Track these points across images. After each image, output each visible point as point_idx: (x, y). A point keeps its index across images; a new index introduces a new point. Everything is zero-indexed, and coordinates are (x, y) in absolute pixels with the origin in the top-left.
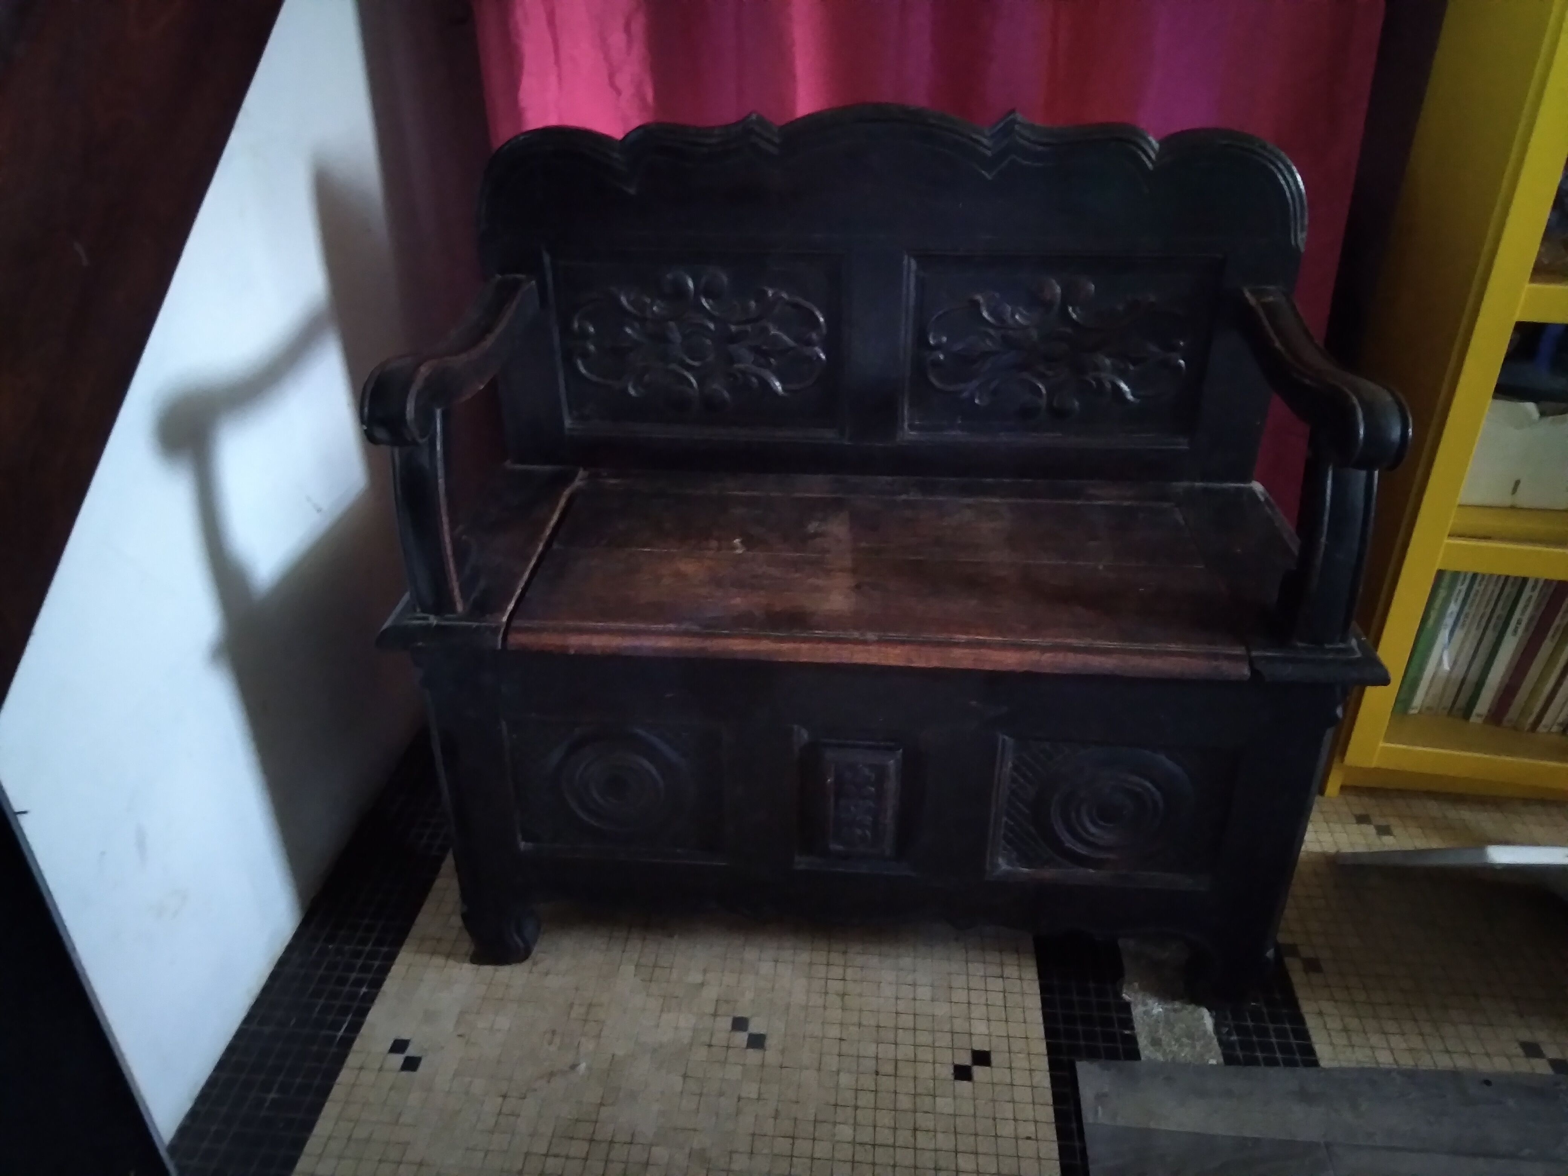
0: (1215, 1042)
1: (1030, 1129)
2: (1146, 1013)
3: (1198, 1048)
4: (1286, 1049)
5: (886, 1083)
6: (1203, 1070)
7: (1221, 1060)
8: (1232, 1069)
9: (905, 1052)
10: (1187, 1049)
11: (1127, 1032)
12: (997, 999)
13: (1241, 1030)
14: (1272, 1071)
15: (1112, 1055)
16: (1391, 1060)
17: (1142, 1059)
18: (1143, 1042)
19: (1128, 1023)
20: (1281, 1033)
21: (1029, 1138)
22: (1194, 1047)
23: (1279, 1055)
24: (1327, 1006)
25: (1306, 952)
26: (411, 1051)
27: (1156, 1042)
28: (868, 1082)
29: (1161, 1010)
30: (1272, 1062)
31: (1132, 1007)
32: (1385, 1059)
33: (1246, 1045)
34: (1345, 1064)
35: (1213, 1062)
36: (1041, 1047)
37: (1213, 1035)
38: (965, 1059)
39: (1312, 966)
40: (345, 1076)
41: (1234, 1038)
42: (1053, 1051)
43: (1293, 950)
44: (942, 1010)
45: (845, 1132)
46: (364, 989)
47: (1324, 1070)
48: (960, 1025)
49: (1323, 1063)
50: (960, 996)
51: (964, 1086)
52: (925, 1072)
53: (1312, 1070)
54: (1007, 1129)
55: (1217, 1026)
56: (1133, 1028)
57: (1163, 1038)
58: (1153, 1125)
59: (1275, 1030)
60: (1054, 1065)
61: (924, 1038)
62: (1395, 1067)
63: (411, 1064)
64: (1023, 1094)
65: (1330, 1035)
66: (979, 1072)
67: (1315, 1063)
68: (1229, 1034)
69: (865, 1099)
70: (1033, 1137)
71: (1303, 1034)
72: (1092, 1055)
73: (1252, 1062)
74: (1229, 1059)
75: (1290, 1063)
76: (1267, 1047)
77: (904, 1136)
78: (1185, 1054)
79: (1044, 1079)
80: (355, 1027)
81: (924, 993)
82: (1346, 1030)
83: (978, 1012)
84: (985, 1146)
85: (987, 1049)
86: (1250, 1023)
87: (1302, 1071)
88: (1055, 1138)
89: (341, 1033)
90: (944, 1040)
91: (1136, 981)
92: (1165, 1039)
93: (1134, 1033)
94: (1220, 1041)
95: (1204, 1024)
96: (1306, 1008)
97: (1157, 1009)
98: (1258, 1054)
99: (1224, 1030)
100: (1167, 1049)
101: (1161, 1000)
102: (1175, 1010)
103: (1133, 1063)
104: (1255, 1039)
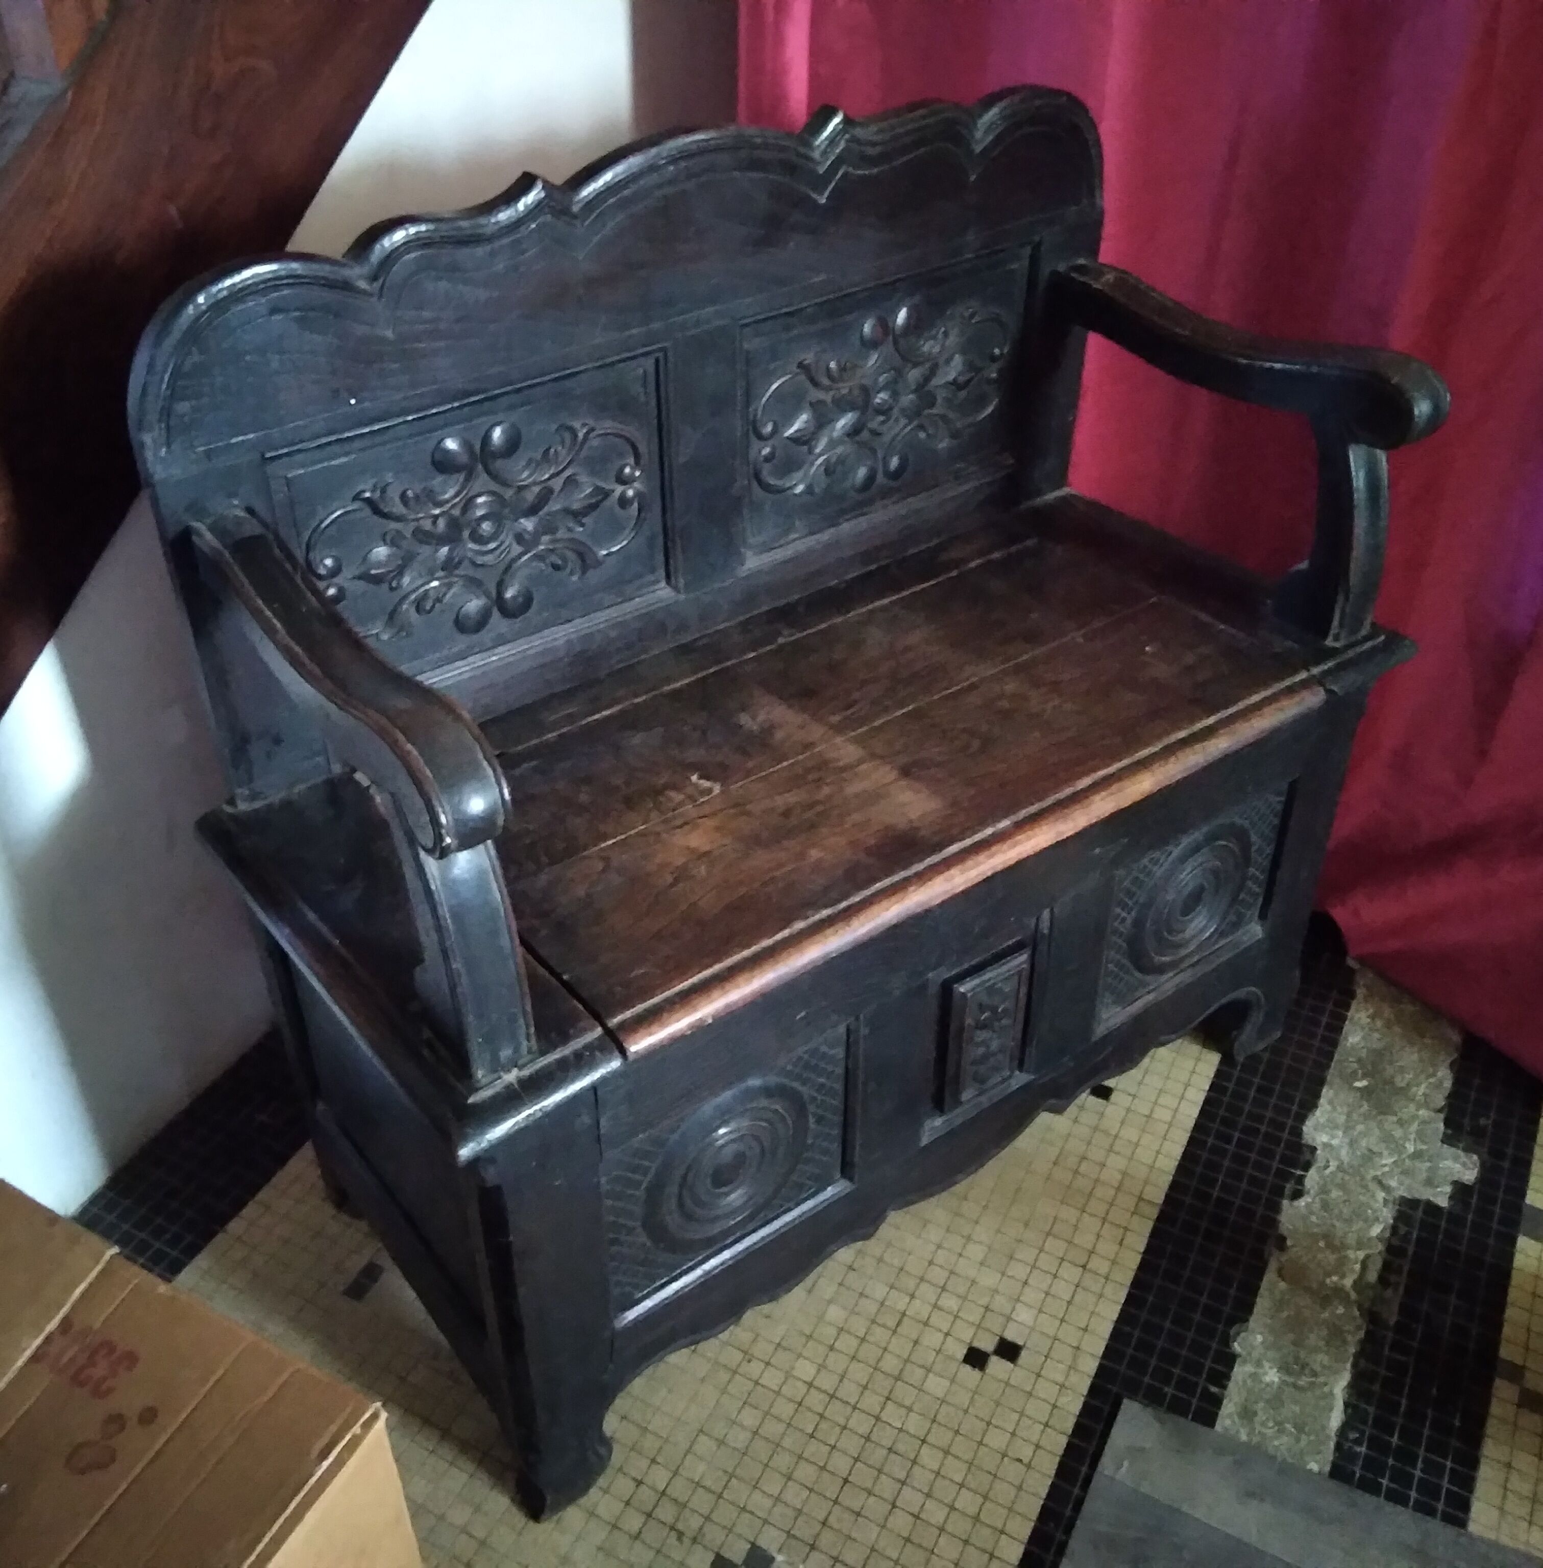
0: (1332, 1445)
1: (1026, 1453)
2: (1254, 1376)
3: (1303, 1443)
4: (1430, 1490)
5: (880, 1335)
6: (1293, 1472)
7: (1327, 1468)
8: (1332, 1484)
9: (920, 1308)
10: (1285, 1439)
11: (1214, 1389)
12: (1063, 1290)
13: (1377, 1444)
14: (1389, 1507)
15: (1178, 1408)
17: (1218, 1427)
18: (1229, 1409)
19: (1222, 1378)
20: (1433, 1468)
21: (1020, 1461)
22: (1298, 1440)
23: (1413, 1494)
24: (1525, 1461)
25: (1535, 1382)
27: (1247, 1415)
28: (859, 1326)
29: (1276, 1380)
30: (1398, 1498)
31: (1238, 1361)
33: (1373, 1466)
34: (1505, 1540)
35: (1314, 1467)
36: (1090, 1366)
37: (1333, 1434)
38: (987, 1344)
39: (1534, 1401)
41: (1362, 1449)
42: (1103, 1375)
43: (1516, 1373)
44: (989, 1279)
45: (805, 1370)
47: (1471, 1537)
48: (1000, 1303)
49: (1472, 1527)
50: (1019, 1271)
51: (970, 1374)
52: (933, 1339)
53: (1450, 1532)
54: (997, 1440)
55: (1346, 1427)
56: (1224, 1387)
57: (1260, 1413)
58: (1185, 1508)
59: (1426, 1461)
60: (1095, 1390)
61: (950, 1302)
64: (1038, 1410)
65: (1504, 1497)
66: (997, 1365)
67: (1461, 1523)
68: (1358, 1442)
69: (847, 1343)
70: (1026, 1461)
72: (1153, 1398)
73: (1369, 1487)
74: (1339, 1472)
75: (1425, 1509)
76: (1402, 1478)
77: (871, 1402)
78: (1281, 1444)
79: (1073, 1404)
81: (976, 1252)
82: (1535, 1499)
83: (1032, 1296)
84: (961, 1447)
85: (1021, 1343)
86: (1395, 1441)
87: (1435, 1526)
88: (1053, 1472)
90: (974, 1315)
91: (1261, 1333)
92: (1261, 1417)
93: (1223, 1395)
94: (1338, 1447)
95: (1329, 1418)
96: (1491, 1450)
97: (1272, 1376)
98: (1385, 1482)
99: (1353, 1435)
100: (1258, 1428)
101: (1284, 1368)
102: (1295, 1386)
103: (1203, 1429)
104: (1391, 1461)
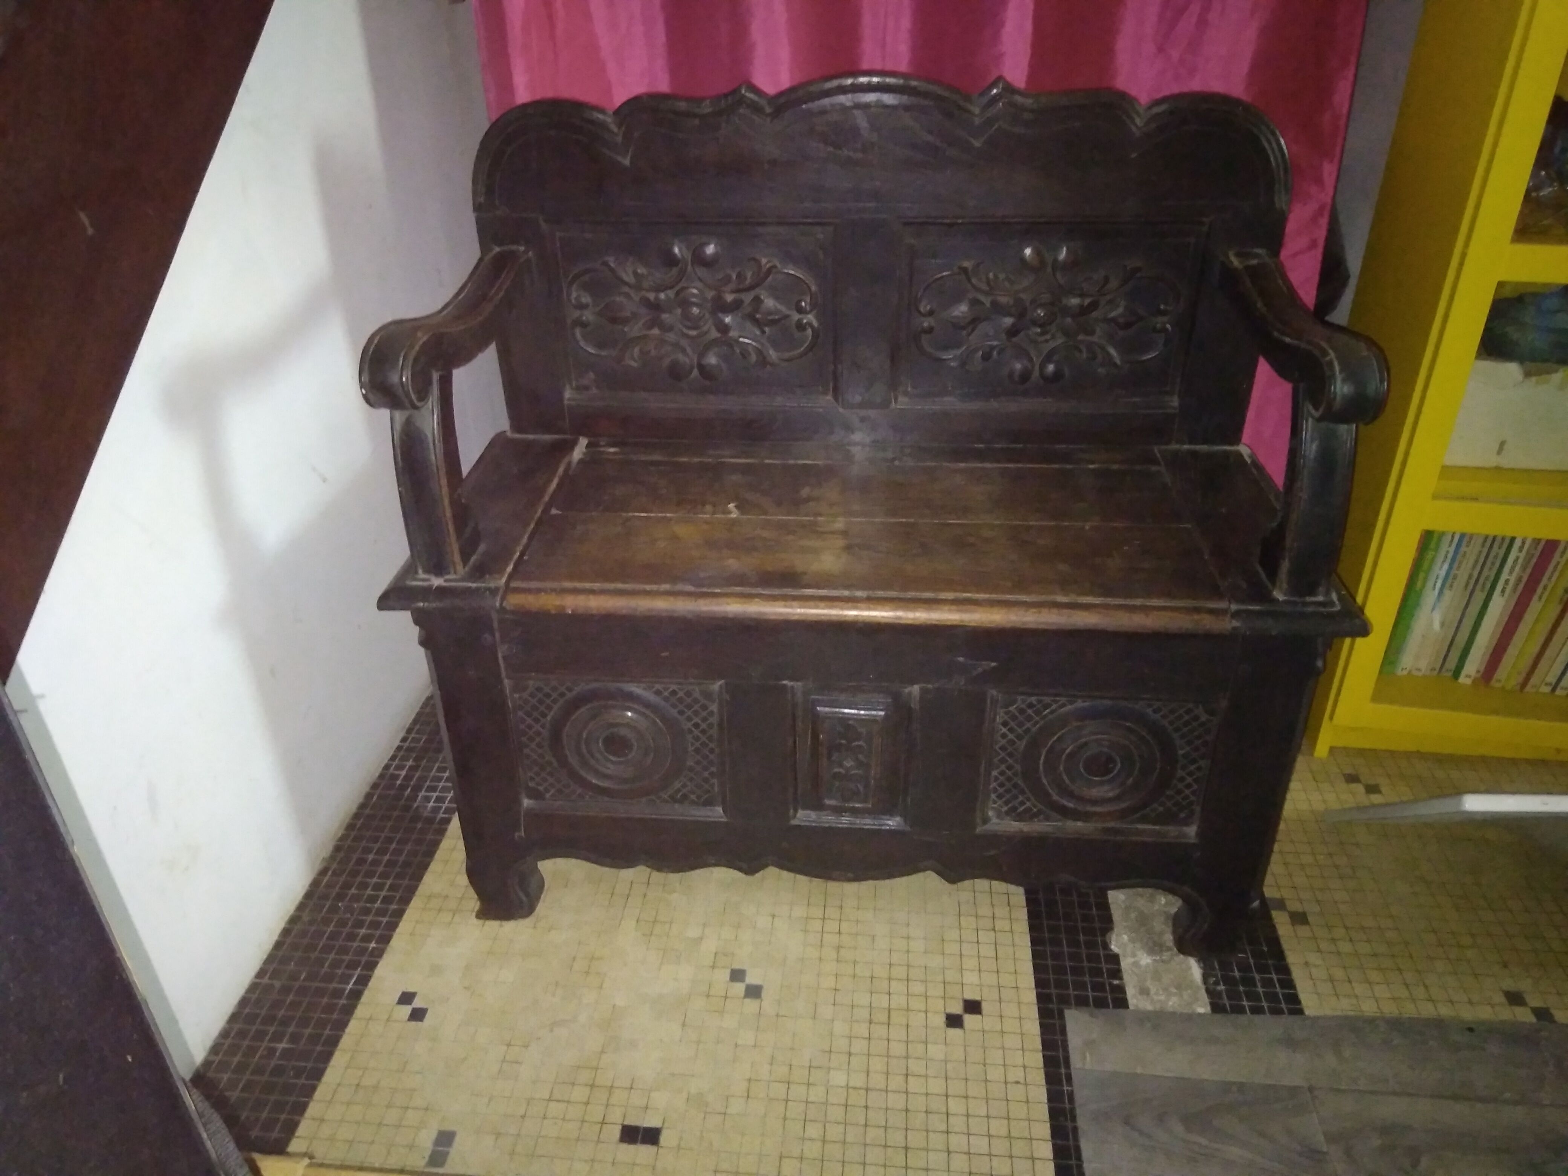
0: (1203, 992)
1: (1019, 1075)
2: (1136, 964)
3: (1186, 997)
4: (1272, 998)
5: (880, 1031)
6: (1191, 1018)
7: (1209, 1008)
8: (1218, 1017)
9: (899, 1001)
10: (1175, 999)
11: (1116, 982)
12: (987, 951)
13: (1228, 980)
14: (1257, 1018)
15: (1101, 1004)
16: (1375, 1009)
17: (1130, 1007)
18: (1131, 992)
19: (1117, 973)
20: (1268, 983)
21: (1017, 1082)
22: (1181, 996)
23: (1265, 1004)
24: (1313, 958)
25: (1294, 906)
26: (417, 1003)
27: (1144, 991)
28: (862, 1030)
29: (1149, 961)
30: (1257, 1011)
31: (1121, 958)
32: (1368, 1008)
33: (1233, 995)
34: (1329, 1013)
35: (1201, 1010)
36: (1031, 996)
37: (1200, 984)
38: (957, 1008)
39: (1299, 918)
40: (353, 1026)
41: (1221, 987)
42: (1042, 999)
43: (1281, 904)
44: (935, 962)
45: (839, 1078)
46: (373, 945)
47: (1309, 1018)
48: (951, 976)
49: (1308, 1012)
50: (952, 948)
51: (955, 1033)
52: (917, 1020)
53: (1296, 1018)
54: (995, 1074)
55: (1205, 978)
56: (1121, 978)
57: (1151, 987)
58: (1140, 1070)
59: (1261, 980)
60: (1044, 1013)
61: (917, 988)
62: (1378, 1015)
63: (418, 1015)
64: (1013, 1042)
65: (1315, 985)
66: (969, 1020)
67: (1300, 1012)
68: (1216, 983)
69: (859, 1046)
70: (1022, 1080)
71: (1289, 984)
72: (1082, 1002)
73: (1238, 1010)
74: (1216, 1008)
75: (1276, 1011)
76: (1252, 996)
77: (897, 1082)
78: (1173, 1003)
79: (1033, 1027)
80: (364, 981)
81: (918, 946)
82: (1331, 980)
83: (970, 963)
84: (975, 1089)
85: (978, 999)
86: (1237, 974)
87: (1286, 1020)
88: (1044, 1082)
89: (350, 986)
90: (936, 991)
91: (1125, 934)
92: (1153, 991)
93: (1123, 983)
94: (1208, 991)
95: (1192, 974)
96: (1292, 959)
97: (1145, 960)
98: (1245, 1003)
99: (1212, 980)
100: (1155, 998)
101: (1151, 952)
102: (1163, 961)
103: (1121, 1011)
104: (1241, 988)
